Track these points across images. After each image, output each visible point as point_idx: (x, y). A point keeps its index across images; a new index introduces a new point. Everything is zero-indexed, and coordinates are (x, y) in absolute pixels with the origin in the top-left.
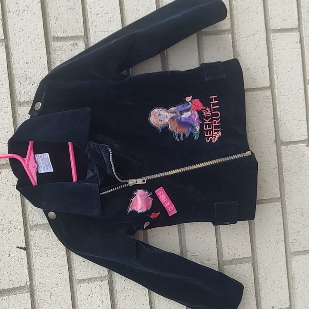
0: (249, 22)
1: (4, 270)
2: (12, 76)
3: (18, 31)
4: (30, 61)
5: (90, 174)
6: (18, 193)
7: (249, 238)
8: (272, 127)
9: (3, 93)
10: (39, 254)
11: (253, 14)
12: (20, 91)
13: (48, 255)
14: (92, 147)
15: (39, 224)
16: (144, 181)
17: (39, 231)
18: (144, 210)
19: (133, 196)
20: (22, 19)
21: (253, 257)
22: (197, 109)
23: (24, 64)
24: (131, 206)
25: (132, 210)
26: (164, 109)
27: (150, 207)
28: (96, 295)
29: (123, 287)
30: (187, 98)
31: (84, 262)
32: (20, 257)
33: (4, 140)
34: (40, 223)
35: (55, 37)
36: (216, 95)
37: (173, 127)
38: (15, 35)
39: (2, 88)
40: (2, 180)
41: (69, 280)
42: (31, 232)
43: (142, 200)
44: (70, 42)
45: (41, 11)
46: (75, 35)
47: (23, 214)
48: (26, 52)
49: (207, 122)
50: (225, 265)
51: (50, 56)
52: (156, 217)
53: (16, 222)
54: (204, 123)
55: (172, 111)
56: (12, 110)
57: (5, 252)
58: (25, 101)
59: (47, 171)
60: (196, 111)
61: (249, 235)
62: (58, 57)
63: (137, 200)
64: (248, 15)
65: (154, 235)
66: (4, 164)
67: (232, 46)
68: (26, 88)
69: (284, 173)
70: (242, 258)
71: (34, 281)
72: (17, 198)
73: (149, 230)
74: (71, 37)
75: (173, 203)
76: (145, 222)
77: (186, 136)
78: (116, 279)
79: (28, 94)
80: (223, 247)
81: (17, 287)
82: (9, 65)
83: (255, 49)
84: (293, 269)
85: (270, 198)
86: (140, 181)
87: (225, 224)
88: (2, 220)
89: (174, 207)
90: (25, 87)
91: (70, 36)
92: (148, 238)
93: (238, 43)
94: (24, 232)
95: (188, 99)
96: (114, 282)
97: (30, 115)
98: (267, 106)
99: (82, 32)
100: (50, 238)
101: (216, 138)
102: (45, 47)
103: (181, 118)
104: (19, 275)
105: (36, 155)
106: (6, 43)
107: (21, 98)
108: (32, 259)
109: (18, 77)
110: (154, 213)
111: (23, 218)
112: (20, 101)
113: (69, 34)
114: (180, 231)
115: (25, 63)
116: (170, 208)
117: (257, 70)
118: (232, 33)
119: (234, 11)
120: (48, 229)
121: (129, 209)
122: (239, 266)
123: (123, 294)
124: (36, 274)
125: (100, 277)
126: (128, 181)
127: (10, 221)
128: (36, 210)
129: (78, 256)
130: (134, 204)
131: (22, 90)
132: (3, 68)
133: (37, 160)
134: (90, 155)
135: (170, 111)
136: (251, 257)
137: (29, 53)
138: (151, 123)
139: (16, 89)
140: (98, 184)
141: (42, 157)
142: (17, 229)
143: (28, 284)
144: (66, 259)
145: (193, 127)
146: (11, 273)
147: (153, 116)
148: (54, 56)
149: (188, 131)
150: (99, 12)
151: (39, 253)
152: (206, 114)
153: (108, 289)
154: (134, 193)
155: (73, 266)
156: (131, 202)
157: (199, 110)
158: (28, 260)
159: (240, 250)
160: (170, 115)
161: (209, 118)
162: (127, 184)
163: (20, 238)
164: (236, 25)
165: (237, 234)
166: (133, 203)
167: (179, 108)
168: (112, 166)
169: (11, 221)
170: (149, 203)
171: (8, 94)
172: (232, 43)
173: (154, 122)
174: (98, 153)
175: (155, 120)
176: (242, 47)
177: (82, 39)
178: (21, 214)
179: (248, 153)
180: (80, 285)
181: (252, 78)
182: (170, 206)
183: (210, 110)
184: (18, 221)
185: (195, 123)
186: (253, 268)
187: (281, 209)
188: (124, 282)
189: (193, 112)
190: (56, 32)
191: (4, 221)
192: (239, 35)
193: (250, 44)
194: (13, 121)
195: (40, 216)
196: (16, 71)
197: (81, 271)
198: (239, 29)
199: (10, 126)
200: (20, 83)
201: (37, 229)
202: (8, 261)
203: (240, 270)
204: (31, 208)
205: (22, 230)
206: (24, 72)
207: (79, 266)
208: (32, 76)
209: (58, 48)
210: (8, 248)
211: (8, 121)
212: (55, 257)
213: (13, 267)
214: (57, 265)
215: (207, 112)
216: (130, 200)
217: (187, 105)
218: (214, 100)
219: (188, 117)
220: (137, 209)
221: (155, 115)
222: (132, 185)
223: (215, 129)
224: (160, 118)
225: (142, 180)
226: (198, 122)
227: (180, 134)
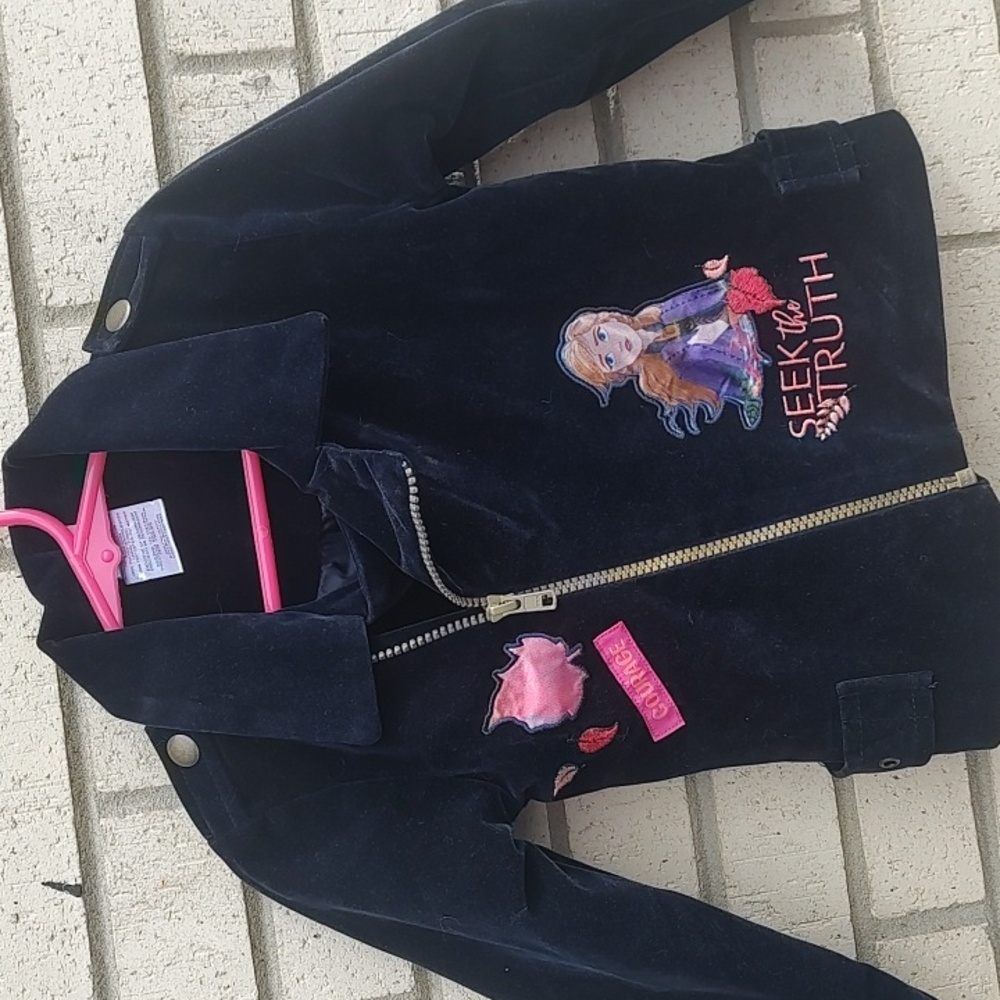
2: (20, 209)
3: (40, 36)
4: (88, 148)
5: (332, 583)
6: (47, 665)
7: (973, 825)
10: (134, 910)
12: (51, 266)
13: (171, 912)
14: (334, 465)
15: (132, 789)
16: (547, 601)
17: (134, 819)
18: (553, 718)
19: (507, 661)
21: (992, 900)
22: (750, 307)
23: (65, 161)
24: (499, 701)
25: (502, 718)
26: (617, 314)
27: (576, 704)
30: (709, 264)
31: (317, 940)
32: (62, 924)
34: (138, 783)
35: (182, 54)
36: (822, 252)
37: (654, 384)
38: (26, 50)
42: (102, 821)
43: (541, 676)
44: (240, 73)
46: (259, 45)
47: (70, 751)
48: (72, 115)
49: (792, 358)
50: (879, 937)
51: (166, 129)
52: (602, 744)
53: (41, 783)
54: (781, 363)
55: (652, 319)
56: (20, 339)
59: (157, 572)
60: (745, 316)
61: (971, 815)
62: (198, 130)
63: (522, 678)
65: (591, 824)
67: (869, 75)
68: (73, 254)
70: (948, 905)
72: (47, 687)
73: (571, 803)
74: (245, 54)
75: (667, 688)
76: (559, 768)
77: (709, 418)
79: (82, 276)
80: (869, 866)
82: (8, 165)
83: (959, 84)
86: (531, 602)
87: (883, 766)
89: (674, 704)
90: (70, 253)
91: (239, 52)
92: (570, 837)
93: (893, 65)
94: (75, 823)
95: (715, 268)
99: (285, 35)
100: (178, 846)
101: (830, 421)
102: (146, 94)
103: (688, 346)
105: (114, 512)
107: (55, 292)
108: (108, 930)
109: (42, 213)
110: (591, 730)
111: (70, 767)
112: (50, 303)
113: (236, 44)
115: (68, 159)
116: (657, 707)
117: (972, 163)
118: (865, 28)
120: (170, 808)
121: (492, 713)
122: (936, 938)
124: (123, 991)
126: (482, 600)
128: (120, 733)
129: (292, 912)
130: (511, 696)
131: (56, 262)
133: (119, 530)
134: (327, 498)
135: (640, 319)
136: (983, 902)
137: (85, 121)
138: (568, 371)
139: (35, 258)
140: (366, 618)
141: (140, 517)
142: (47, 812)
144: (246, 927)
145: (736, 382)
146: (24, 990)
147: (575, 343)
148: (180, 128)
149: (718, 399)
151: (136, 907)
152: (784, 326)
154: (511, 650)
155: (272, 957)
156: (500, 686)
157: (758, 312)
158: (93, 935)
159: (937, 874)
160: (640, 339)
162: (480, 615)
163: (57, 846)
165: (924, 812)
166: (505, 691)
167: (678, 305)
168: (417, 538)
169: (21, 781)
170: (572, 689)
172: (867, 66)
173: (579, 366)
174: (361, 489)
175: (582, 360)
176: (908, 76)
177: (289, 62)
178: (60, 751)
179: (962, 478)
181: (954, 195)
182: (655, 698)
183: (801, 310)
184: (48, 777)
185: (744, 364)
186: (994, 949)
189: (732, 323)
190: (186, 37)
192: (896, 34)
193: (937, 66)
194: (24, 383)
195: (138, 756)
196: (35, 188)
197: (305, 976)
198: (895, 11)
199: (12, 403)
200: (49, 236)
201: (124, 811)
202: (13, 943)
203: (941, 957)
204: (99, 725)
205: (65, 813)
206: (67, 191)
207: (297, 955)
208: (95, 208)
209: (197, 97)
210: (12, 889)
211: (5, 383)
212: (201, 919)
213: (34, 967)
214: (208, 952)
215: (792, 317)
216: (494, 677)
217: (709, 293)
218: (815, 272)
219: (716, 342)
220: (525, 715)
221: (581, 338)
222: (499, 618)
223: (823, 387)
224: (605, 348)
225: (540, 597)
226: (757, 359)
227: (684, 412)
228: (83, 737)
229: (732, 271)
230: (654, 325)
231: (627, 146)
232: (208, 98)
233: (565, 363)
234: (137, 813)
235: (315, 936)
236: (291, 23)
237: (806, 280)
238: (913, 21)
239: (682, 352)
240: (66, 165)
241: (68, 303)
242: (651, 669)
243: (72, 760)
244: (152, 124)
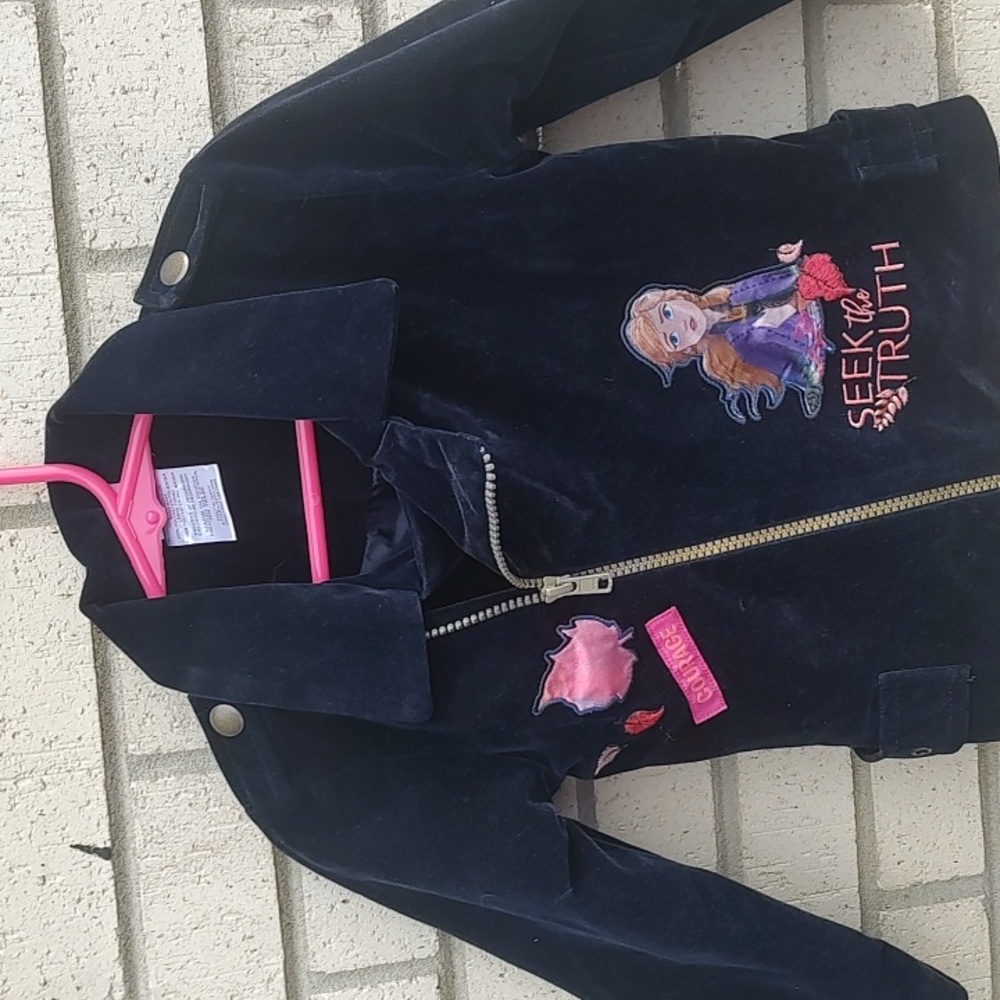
1: (21, 940)
2: (64, 142)
4: (139, 82)
5: (377, 553)
6: (83, 624)
7: (978, 803)
9: (24, 213)
10: (163, 874)
12: (96, 206)
13: (200, 876)
14: (402, 443)
15: (165, 752)
16: (602, 584)
17: (166, 781)
18: (602, 701)
19: (559, 643)
21: (990, 874)
22: (820, 293)
23: (113, 93)
24: (550, 683)
25: (552, 699)
26: (685, 292)
27: (626, 688)
30: (783, 248)
31: (345, 905)
32: (89, 887)
33: (26, 407)
34: (171, 746)
36: (895, 242)
37: (717, 366)
39: (21, 192)
40: (17, 571)
41: (282, 975)
42: (133, 785)
43: (592, 658)
44: (301, 9)
47: (103, 712)
48: (123, 43)
50: (884, 908)
51: (220, 64)
52: (645, 726)
53: (72, 745)
54: (844, 351)
55: (720, 299)
56: (62, 283)
57: (25, 866)
59: (206, 537)
60: (814, 303)
61: (977, 793)
62: (255, 68)
63: (574, 660)
65: (618, 795)
66: (25, 507)
67: (935, 49)
68: (120, 195)
70: (949, 878)
71: (141, 984)
72: (80, 647)
75: (713, 672)
76: (604, 749)
77: (771, 404)
79: (128, 219)
80: (879, 839)
82: (52, 95)
86: (588, 584)
87: (914, 754)
88: (13, 736)
89: (718, 689)
90: (117, 193)
92: (597, 807)
93: (958, 40)
94: (105, 786)
95: (789, 252)
96: (459, 981)
97: (139, 307)
100: (210, 810)
101: (888, 411)
102: (202, 26)
103: (753, 329)
104: (81, 961)
105: (161, 472)
107: (99, 234)
108: (135, 892)
109: (88, 149)
110: (638, 713)
111: (102, 730)
112: (94, 245)
114: (717, 778)
115: (117, 91)
116: (702, 690)
120: (203, 771)
121: (542, 695)
122: (936, 910)
124: (149, 954)
125: (405, 963)
126: (539, 581)
127: (47, 741)
128: (155, 696)
129: (321, 878)
130: (562, 677)
131: (102, 202)
132: (28, 106)
133: (164, 490)
135: (708, 299)
136: (981, 875)
137: (136, 50)
138: (631, 348)
139: (78, 195)
140: (420, 593)
141: (190, 480)
142: (78, 774)
143: (119, 995)
144: (275, 891)
145: (798, 367)
146: (49, 952)
147: (641, 319)
148: (237, 65)
149: (779, 384)
151: (165, 870)
152: (852, 315)
154: (564, 631)
155: (298, 921)
156: (552, 667)
157: (827, 299)
158: (121, 898)
159: (941, 848)
160: (705, 318)
161: (866, 333)
162: (535, 596)
163: (87, 808)
165: (934, 789)
166: (556, 673)
167: (748, 288)
169: (51, 742)
170: (622, 672)
171: (46, 217)
172: (934, 40)
173: (644, 344)
174: (429, 468)
175: (647, 338)
176: (973, 53)
178: (93, 713)
180: (326, 996)
182: (701, 682)
184: (80, 738)
185: (808, 349)
186: (989, 919)
188: (501, 979)
189: (800, 309)
191: (24, 741)
192: (964, 8)
194: (65, 329)
195: (172, 719)
196: (81, 121)
197: (332, 941)
199: (52, 351)
200: (95, 173)
201: (156, 773)
202: (39, 905)
203: (939, 927)
204: (133, 688)
205: (96, 776)
206: (115, 126)
207: (324, 919)
208: (144, 146)
209: (255, 33)
210: (40, 851)
211: (45, 329)
212: (230, 883)
213: (60, 929)
214: (236, 916)
215: (860, 306)
216: (545, 658)
217: (781, 278)
218: (887, 261)
219: (782, 326)
220: (575, 697)
221: (647, 315)
222: (554, 599)
223: (883, 377)
224: (670, 327)
225: (596, 580)
226: (821, 346)
227: (746, 397)
228: (116, 698)
229: (805, 256)
230: (721, 306)
231: (692, 110)
232: (267, 34)
233: (630, 340)
234: (169, 777)
235: (344, 901)
237: (877, 269)
239: (746, 334)
240: (115, 98)
241: (112, 246)
242: (699, 654)
243: (104, 722)
244: (208, 58)
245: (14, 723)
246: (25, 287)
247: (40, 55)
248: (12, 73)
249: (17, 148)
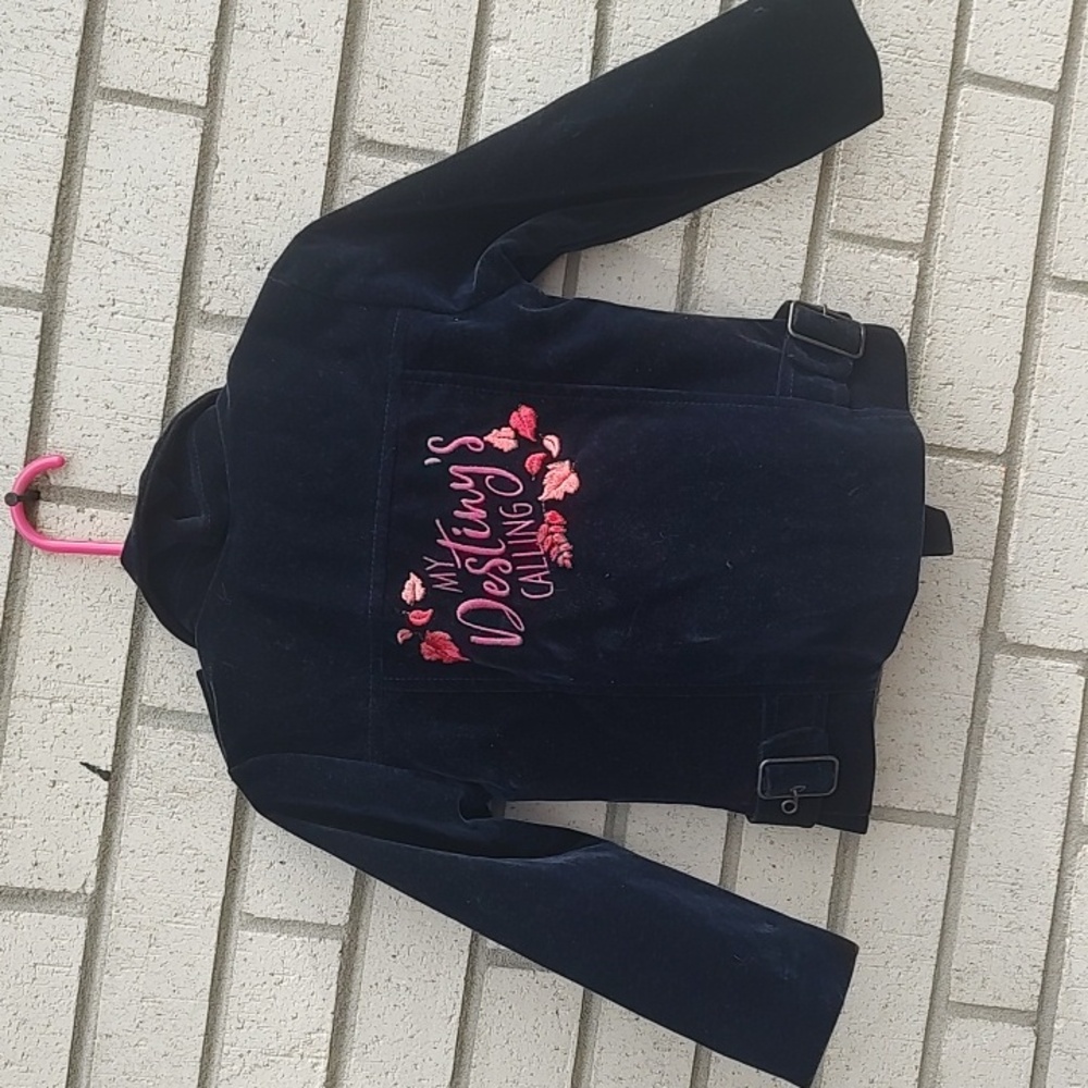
0: (984, 235)
1: (26, 826)
2: (203, 227)
3: (255, 93)
4: (269, 193)
8: (983, 585)
9: (159, 274)
10: (146, 803)
11: (1005, 212)
12: (214, 280)
13: (174, 813)
15: (169, 708)
17: (164, 732)
20: (275, 60)
23: (248, 198)
28: (292, 978)
29: (385, 976)
31: (282, 866)
32: (87, 798)
33: (127, 419)
34: (175, 705)
35: (364, 137)
38: (241, 101)
39: (161, 257)
41: (219, 908)
42: (139, 728)
45: (340, 47)
47: (129, 666)
48: (264, 162)
53: (99, 685)
56: (175, 332)
57: (43, 769)
58: (224, 313)
61: (826, 913)
64: (988, 214)
66: (108, 494)
67: (913, 298)
68: (235, 275)
69: (985, 740)
71: (109, 886)
72: (124, 611)
74: (414, 149)
78: (368, 943)
79: (238, 294)
81: (53, 892)
82: (202, 190)
83: (985, 324)
84: (943, 1057)
85: (922, 809)
88: (58, 667)
90: (233, 272)
93: (936, 294)
94: (118, 723)
96: (359, 952)
98: (981, 515)
99: (450, 143)
100: (194, 763)
102: (326, 161)
104: (67, 854)
106: (208, 120)
107: (212, 301)
108: (121, 812)
109: (219, 235)
111: (126, 678)
112: (207, 309)
113: (409, 140)
115: (251, 197)
117: (977, 392)
118: (922, 258)
119: (947, 191)
123: (379, 996)
124: (120, 863)
125: (318, 925)
127: (82, 677)
128: (172, 662)
131: (220, 279)
132: (182, 195)
137: (272, 170)
139: (203, 269)
142: (99, 708)
143: (90, 889)
144: (229, 840)
146: (44, 841)
148: (346, 196)
150: (519, 96)
151: (148, 801)
153: (337, 969)
155: (243, 869)
158: (109, 813)
163: (100, 737)
164: (942, 237)
165: (789, 900)
169: (84, 679)
171: (175, 279)
172: (914, 290)
176: (946, 307)
178: (122, 664)
180: (250, 934)
181: (955, 414)
184: (107, 681)
187: (949, 856)
188: (392, 960)
190: (370, 124)
191: (65, 672)
192: (946, 270)
193: (971, 305)
194: (169, 367)
195: (181, 685)
196: (219, 214)
197: (265, 891)
198: (950, 251)
199: (156, 381)
200: (219, 255)
201: (159, 723)
202: (45, 803)
205: (112, 713)
206: (243, 223)
207: (262, 873)
208: (262, 242)
209: (367, 175)
210: (56, 761)
211: (154, 363)
212: (196, 824)
213: (57, 825)
214: (194, 852)
228: (142, 657)
234: (168, 728)
235: (280, 862)
236: (457, 134)
238: (962, 262)
240: (248, 202)
241: (220, 312)
243: (128, 673)
244: (326, 187)
245: (61, 656)
246: (147, 329)
247: (199, 159)
248: (176, 168)
249: (166, 224)
